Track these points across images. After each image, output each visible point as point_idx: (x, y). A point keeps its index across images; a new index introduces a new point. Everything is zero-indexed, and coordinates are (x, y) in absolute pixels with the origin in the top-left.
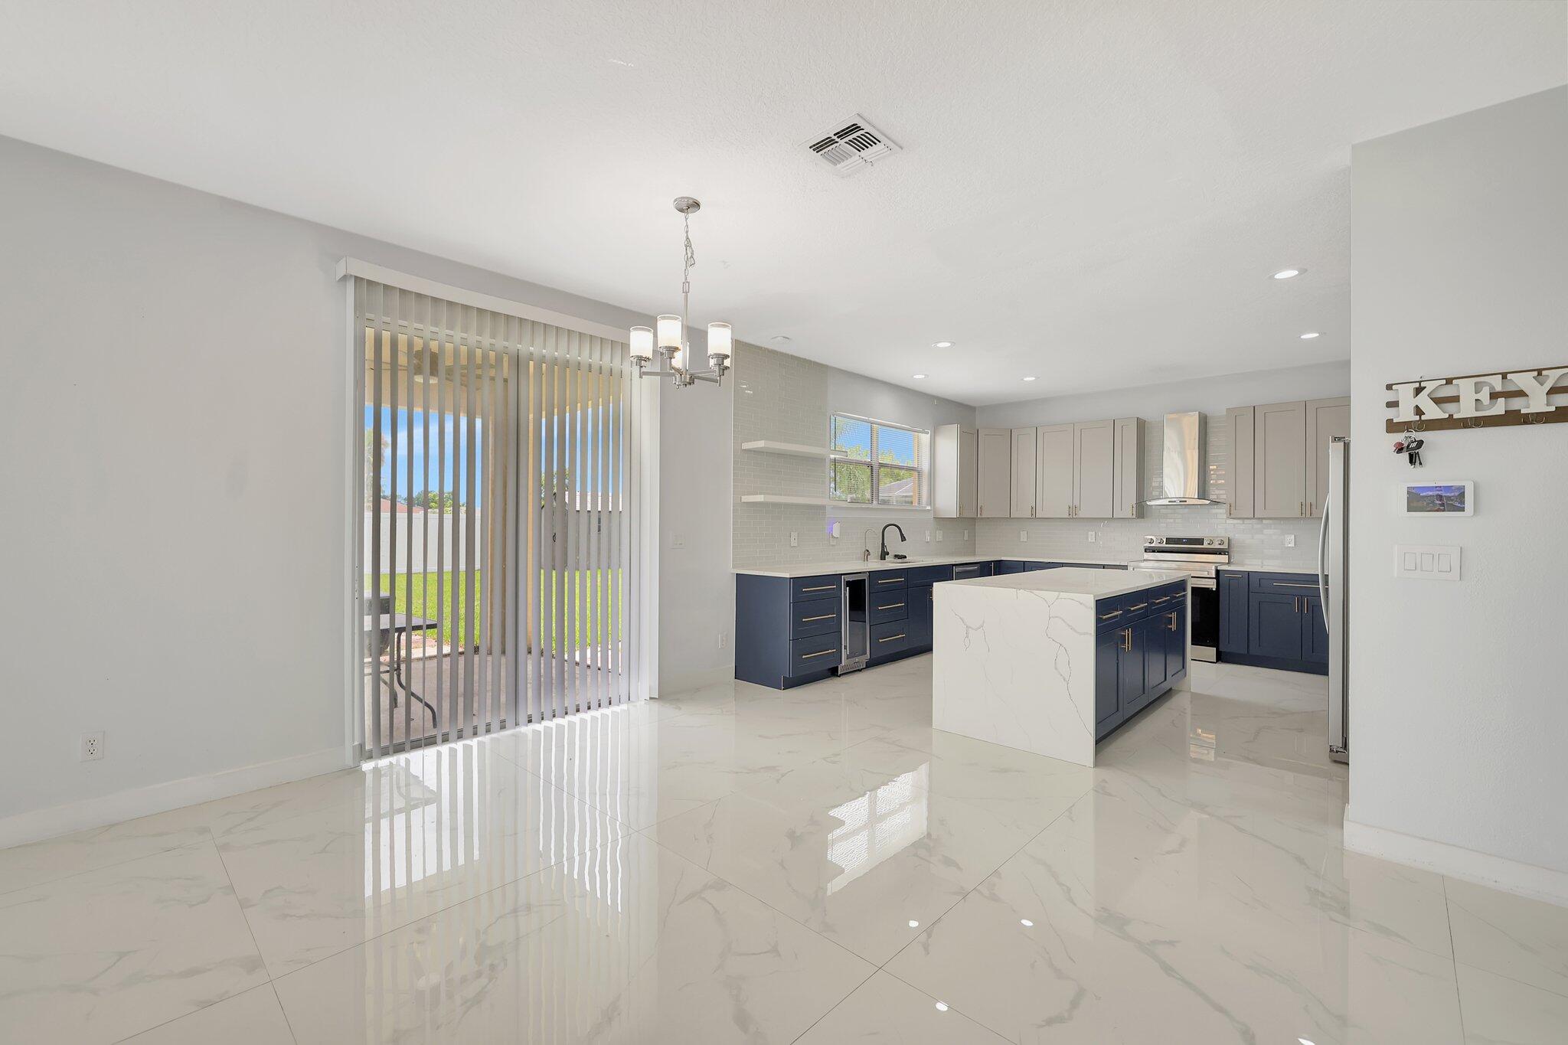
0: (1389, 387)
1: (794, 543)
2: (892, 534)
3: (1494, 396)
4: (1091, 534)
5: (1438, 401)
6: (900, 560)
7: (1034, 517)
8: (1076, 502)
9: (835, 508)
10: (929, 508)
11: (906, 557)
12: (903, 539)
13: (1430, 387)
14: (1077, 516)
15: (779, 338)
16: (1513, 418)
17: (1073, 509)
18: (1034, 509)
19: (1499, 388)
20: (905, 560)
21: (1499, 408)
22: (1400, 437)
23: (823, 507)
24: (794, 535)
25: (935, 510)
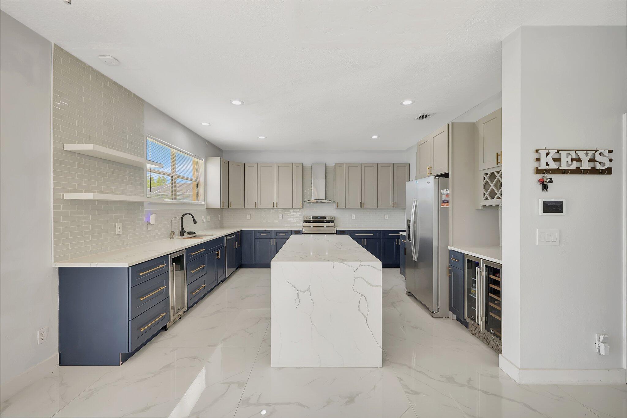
0: (537, 151)
1: (119, 232)
2: (188, 220)
3: (573, 160)
4: (281, 216)
5: (555, 160)
6: (191, 235)
7: (256, 208)
8: (277, 201)
9: (150, 203)
10: (203, 203)
11: (195, 233)
12: (195, 222)
13: (552, 153)
14: (277, 207)
15: (107, 57)
16: (577, 171)
17: (275, 205)
18: (256, 204)
19: (574, 157)
20: (195, 235)
21: (574, 165)
22: (540, 176)
23: (141, 204)
24: (119, 225)
25: (206, 204)
